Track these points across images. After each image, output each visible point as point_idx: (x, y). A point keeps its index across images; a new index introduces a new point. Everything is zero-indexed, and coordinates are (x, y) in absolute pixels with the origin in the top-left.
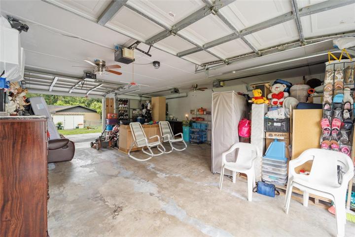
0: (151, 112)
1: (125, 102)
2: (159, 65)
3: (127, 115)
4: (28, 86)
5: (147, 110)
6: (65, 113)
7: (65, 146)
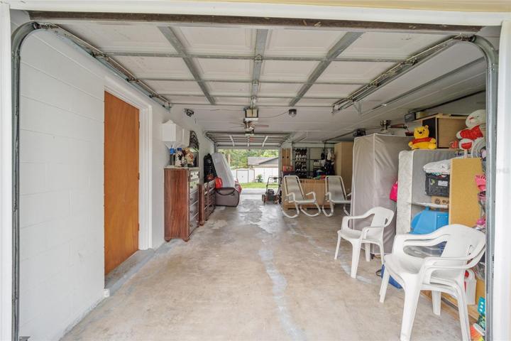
0: (332, 163)
1: (303, 152)
2: (295, 113)
3: (305, 167)
4: (219, 143)
5: (327, 161)
6: (265, 165)
7: (232, 193)
